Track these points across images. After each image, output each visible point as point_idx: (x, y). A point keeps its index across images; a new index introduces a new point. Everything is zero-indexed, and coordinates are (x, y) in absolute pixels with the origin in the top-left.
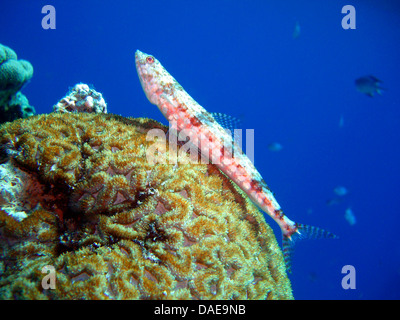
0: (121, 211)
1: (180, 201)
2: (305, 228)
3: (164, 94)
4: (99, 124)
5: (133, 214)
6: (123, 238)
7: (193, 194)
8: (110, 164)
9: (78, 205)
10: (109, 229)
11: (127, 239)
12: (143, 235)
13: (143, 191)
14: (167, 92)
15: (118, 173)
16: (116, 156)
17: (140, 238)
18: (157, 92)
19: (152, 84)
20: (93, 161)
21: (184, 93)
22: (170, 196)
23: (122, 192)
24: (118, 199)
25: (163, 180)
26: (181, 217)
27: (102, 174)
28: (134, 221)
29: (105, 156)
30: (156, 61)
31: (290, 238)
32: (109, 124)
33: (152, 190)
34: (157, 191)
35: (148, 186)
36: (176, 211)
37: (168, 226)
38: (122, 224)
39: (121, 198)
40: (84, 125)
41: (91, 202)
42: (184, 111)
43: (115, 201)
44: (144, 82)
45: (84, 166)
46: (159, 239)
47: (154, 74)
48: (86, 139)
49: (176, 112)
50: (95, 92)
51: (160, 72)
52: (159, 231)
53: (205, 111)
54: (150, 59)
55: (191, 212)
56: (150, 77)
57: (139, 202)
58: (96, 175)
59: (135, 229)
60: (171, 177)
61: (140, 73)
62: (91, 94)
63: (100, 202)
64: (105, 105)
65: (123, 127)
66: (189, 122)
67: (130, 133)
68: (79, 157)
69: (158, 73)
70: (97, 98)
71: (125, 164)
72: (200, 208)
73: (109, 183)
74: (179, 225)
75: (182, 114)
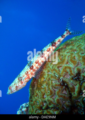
0: (69, 91)
1: (64, 69)
2: (67, 28)
3: (22, 81)
4: (34, 104)
5: (71, 86)
6: (81, 89)
7: (60, 65)
8: (51, 97)
9: (68, 109)
10: (77, 95)
11: (81, 87)
12: (78, 82)
13: (61, 83)
14: (21, 80)
15: (55, 94)
16: (48, 95)
17: (80, 83)
18: (22, 83)
19: (19, 86)
20: (50, 104)
21: (21, 73)
22: (62, 73)
23: (62, 92)
24: (65, 93)
25: (56, 76)
26: (70, 68)
27: (55, 100)
28: (73, 86)
29: (48, 100)
30: (10, 86)
31: (71, 32)
32: (34, 100)
33: (61, 80)
34: (61, 78)
35: (59, 82)
36: (68, 70)
37: (74, 72)
38: (74, 90)
39: (64, 92)
40: (35, 110)
41: (67, 103)
42: (28, 72)
43: (66, 94)
44: (19, 89)
45: (52, 108)
46: (80, 75)
47: (15, 85)
48: (41, 108)
49: (29, 75)
50: (20, 108)
51: (14, 83)
52: (76, 76)
53: (27, 65)
54: (10, 88)
55: (67, 65)
56: (17, 87)
57: (66, 85)
58: (56, 102)
59: (76, 85)
60: (54, 74)
61: (16, 91)
62: (21, 109)
63: (67, 99)
64: (25, 104)
65: (35, 94)
66: (32, 70)
67: (37, 91)
68: (49, 110)
69: (15, 84)
70: (22, 107)
71: (51, 91)
72: (65, 62)
73: (59, 97)
74: (73, 68)
75: (29, 73)
